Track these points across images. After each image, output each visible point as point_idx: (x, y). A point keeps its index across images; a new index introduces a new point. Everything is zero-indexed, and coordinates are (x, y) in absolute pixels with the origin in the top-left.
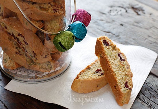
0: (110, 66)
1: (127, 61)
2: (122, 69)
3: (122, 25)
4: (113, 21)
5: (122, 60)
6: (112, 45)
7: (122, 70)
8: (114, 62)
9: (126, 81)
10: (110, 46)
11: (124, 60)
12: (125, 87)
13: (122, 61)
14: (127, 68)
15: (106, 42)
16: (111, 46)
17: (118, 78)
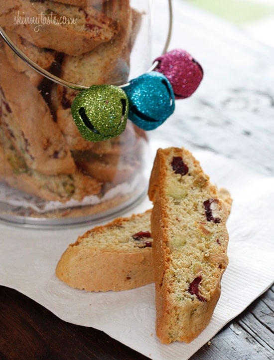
0: (163, 227)
1: (224, 225)
2: (199, 242)
3: (248, 133)
4: (228, 123)
5: (212, 219)
6: (197, 176)
7: (198, 245)
8: (181, 218)
9: (198, 275)
10: (189, 175)
11: (217, 221)
12: (190, 290)
13: (209, 220)
14: (218, 241)
15: (183, 163)
16: (191, 177)
17: (175, 261)
